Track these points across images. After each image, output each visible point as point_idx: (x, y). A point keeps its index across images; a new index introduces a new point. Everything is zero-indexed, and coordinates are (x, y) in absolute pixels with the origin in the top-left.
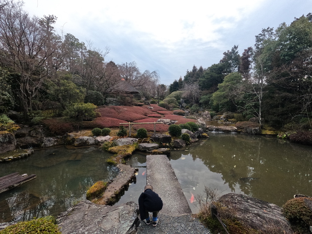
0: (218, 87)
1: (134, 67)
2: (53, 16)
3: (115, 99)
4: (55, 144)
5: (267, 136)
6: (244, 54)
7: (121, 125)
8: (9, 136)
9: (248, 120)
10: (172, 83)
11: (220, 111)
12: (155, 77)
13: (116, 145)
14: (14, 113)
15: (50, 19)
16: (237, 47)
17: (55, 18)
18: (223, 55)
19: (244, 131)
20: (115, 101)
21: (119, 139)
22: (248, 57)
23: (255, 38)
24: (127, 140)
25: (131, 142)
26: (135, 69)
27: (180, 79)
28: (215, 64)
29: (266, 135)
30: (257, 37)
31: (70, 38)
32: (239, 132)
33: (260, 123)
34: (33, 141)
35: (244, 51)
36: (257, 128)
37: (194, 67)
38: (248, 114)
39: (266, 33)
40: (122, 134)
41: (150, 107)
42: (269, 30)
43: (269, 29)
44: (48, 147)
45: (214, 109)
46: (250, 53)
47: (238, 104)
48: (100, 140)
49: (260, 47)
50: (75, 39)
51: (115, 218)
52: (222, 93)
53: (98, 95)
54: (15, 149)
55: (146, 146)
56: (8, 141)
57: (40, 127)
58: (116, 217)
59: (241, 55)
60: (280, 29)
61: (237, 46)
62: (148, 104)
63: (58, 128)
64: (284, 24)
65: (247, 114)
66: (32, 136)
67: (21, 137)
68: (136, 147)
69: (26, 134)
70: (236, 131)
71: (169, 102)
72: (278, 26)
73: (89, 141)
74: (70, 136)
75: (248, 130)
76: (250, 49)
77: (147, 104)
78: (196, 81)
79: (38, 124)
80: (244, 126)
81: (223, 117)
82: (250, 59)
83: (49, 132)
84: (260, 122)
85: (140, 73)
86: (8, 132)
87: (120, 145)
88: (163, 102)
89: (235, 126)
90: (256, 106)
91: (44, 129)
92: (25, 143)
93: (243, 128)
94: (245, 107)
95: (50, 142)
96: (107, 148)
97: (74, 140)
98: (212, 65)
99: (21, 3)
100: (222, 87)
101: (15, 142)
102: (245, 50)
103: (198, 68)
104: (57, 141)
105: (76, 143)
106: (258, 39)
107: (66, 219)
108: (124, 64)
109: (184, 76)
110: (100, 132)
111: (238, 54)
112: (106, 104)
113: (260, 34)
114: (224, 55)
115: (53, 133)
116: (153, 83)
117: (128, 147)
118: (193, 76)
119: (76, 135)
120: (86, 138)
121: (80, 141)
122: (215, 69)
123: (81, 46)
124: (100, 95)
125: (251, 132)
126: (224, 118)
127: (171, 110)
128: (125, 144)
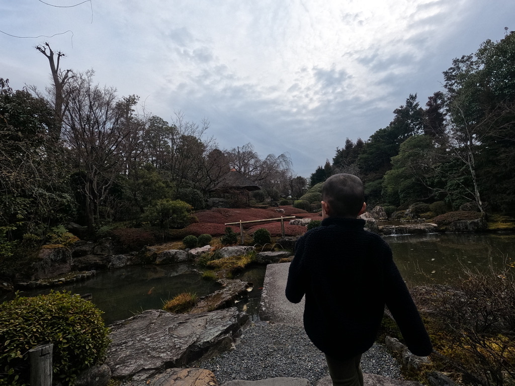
0: (392, 162)
1: (251, 152)
2: (134, 95)
3: (221, 199)
4: (128, 263)
5: (500, 232)
6: (429, 104)
7: (227, 226)
8: (63, 251)
9: (457, 209)
10: (314, 172)
11: (402, 203)
12: (284, 163)
13: (219, 258)
14: (75, 226)
15: (131, 101)
16: (416, 96)
17: (136, 98)
18: (394, 114)
19: (451, 229)
20: (222, 202)
21: (224, 248)
22: (439, 107)
23: (443, 75)
24: (236, 248)
25: (243, 251)
26: (251, 155)
27: (327, 165)
28: (381, 130)
29: (498, 230)
30: (446, 73)
31: (156, 121)
32: (443, 232)
33: (482, 211)
34: (97, 259)
35: (429, 100)
36: (476, 220)
37: (348, 142)
38: (455, 200)
39: (461, 65)
40: (230, 240)
41: (278, 210)
42: (466, 60)
43: (465, 58)
44: (117, 269)
45: (391, 203)
46: (439, 102)
47: (432, 185)
48: (194, 253)
49: (454, 87)
50: (164, 122)
51: (200, 325)
52: (400, 170)
53: (195, 194)
54: (69, 272)
55: (269, 255)
56: (61, 259)
57: (108, 239)
58: (200, 323)
59: (425, 108)
60: (482, 52)
61: (414, 95)
62: (276, 205)
63: (132, 239)
64: (489, 42)
65: (453, 201)
66: (95, 254)
67: (80, 256)
68: (251, 258)
69: (88, 251)
70: (435, 230)
71: (312, 200)
72: (479, 48)
73: (179, 256)
74: (149, 250)
75: (460, 225)
76: (438, 95)
77: (274, 206)
78: (353, 162)
79: (105, 236)
80: (450, 219)
81: (409, 211)
82: (442, 110)
83: (120, 247)
84: (481, 208)
85: (260, 161)
86: (63, 246)
87: (226, 256)
88: (301, 201)
89: (433, 221)
90: (468, 183)
91: (113, 243)
92: (85, 264)
93: (449, 223)
94: (446, 188)
95: (120, 261)
96: (206, 262)
97: (155, 256)
98: (377, 132)
99: (91, 72)
100: (398, 161)
101: (71, 262)
102: (430, 98)
103: (355, 142)
104: (131, 259)
105: (158, 261)
106: (448, 76)
107: (121, 327)
108: (234, 149)
109: (333, 159)
110: (196, 242)
111: (419, 107)
112: (208, 207)
113: (451, 68)
114: (396, 114)
115: (125, 247)
116: (283, 173)
117: (239, 259)
118: (348, 155)
119: (159, 249)
120: (173, 251)
121: (164, 256)
122: (382, 137)
123: (172, 130)
124: (197, 194)
125: (467, 228)
126: (411, 213)
127: (315, 212)
128: (234, 254)
